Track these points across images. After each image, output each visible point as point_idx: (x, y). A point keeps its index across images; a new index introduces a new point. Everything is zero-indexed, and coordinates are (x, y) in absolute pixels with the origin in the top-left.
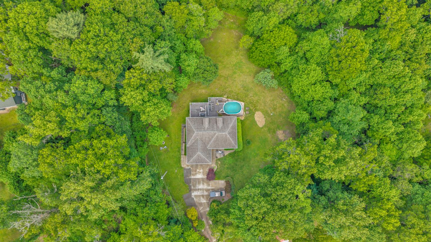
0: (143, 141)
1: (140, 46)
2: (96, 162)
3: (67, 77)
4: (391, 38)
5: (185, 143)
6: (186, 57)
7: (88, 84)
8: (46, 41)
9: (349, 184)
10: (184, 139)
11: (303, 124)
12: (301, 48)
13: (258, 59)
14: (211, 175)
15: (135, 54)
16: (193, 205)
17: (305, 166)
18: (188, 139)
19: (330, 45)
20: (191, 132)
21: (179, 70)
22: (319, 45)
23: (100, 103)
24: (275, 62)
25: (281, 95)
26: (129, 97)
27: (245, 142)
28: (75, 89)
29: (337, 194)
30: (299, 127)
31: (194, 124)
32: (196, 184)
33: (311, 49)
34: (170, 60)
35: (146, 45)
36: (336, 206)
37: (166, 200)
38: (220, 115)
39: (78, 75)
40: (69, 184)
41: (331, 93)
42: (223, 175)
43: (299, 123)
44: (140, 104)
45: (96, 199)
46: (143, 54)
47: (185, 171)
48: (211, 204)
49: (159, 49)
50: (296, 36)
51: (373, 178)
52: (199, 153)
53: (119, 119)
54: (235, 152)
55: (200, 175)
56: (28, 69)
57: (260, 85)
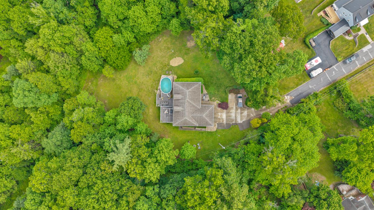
0: (193, 163)
1: (108, 164)
2: (206, 204)
5: (195, 127)
6: (120, 125)
10: (192, 128)
11: (182, 24)
12: (115, 23)
13: (124, 62)
14: (224, 105)
15: (115, 168)
16: (248, 122)
17: (217, 23)
18: (192, 125)
20: (185, 122)
21: (131, 130)
22: (112, 7)
23: (156, 199)
24: (127, 46)
25: (156, 42)
26: (152, 175)
27: (196, 76)
30: (184, 27)
31: (179, 119)
32: (231, 119)
33: (116, 15)
34: (122, 138)
35: (107, 159)
37: (244, 145)
38: (172, 97)
42: (224, 95)
43: (181, 27)
44: (159, 165)
45: (238, 205)
46: (115, 161)
47: (220, 128)
48: (248, 106)
49: (111, 147)
50: (104, 28)
52: (204, 115)
53: (171, 183)
54: (205, 84)
55: (223, 115)
57: (147, 60)
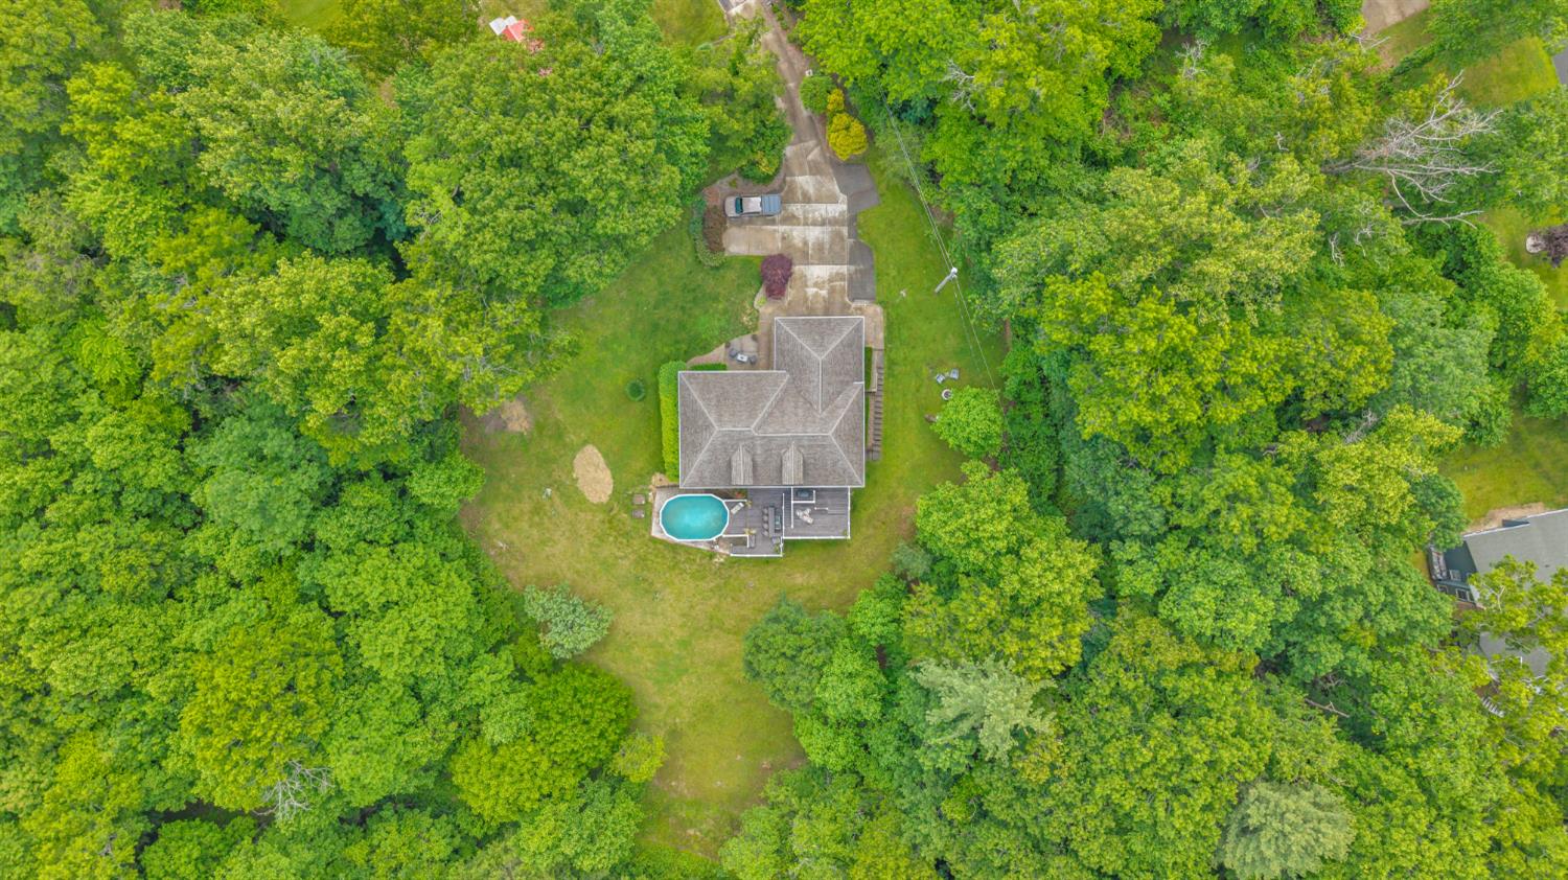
0: (1019, 401)
1: (1026, 753)
2: (1189, 344)
3: (1288, 644)
4: (96, 774)
5: (868, 394)
6: (861, 705)
7: (1216, 619)
8: (1359, 774)
9: (258, 235)
10: (872, 407)
11: (434, 456)
12: (438, 735)
13: (598, 694)
14: (775, 274)
15: (1044, 725)
16: (845, 168)
17: (426, 308)
18: (860, 408)
19: (329, 749)
20: (847, 436)
21: (885, 657)
22: (367, 749)
23: (1170, 552)
24: (534, 683)
25: (514, 563)
26: (1070, 573)
27: (651, 392)
28: (1258, 604)
29: (307, 201)
30: (445, 444)
31: (835, 464)
32: (832, 243)
33: (400, 734)
34: (918, 696)
35: (1005, 758)
36: (312, 158)
37: (939, 188)
38: (743, 493)
39: (1249, 651)
40: (1287, 265)
41: (328, 574)
42: (731, 275)
43: (447, 459)
44: (1030, 542)
45: (1193, 213)
46: (1016, 726)
47: (869, 290)
48: (777, 170)
49: (957, 743)
50: (457, 780)
51: (167, 259)
52: (820, 357)
53: (1104, 489)
54: (687, 356)
55: (816, 277)
56: (1423, 673)
57: (590, 599)
